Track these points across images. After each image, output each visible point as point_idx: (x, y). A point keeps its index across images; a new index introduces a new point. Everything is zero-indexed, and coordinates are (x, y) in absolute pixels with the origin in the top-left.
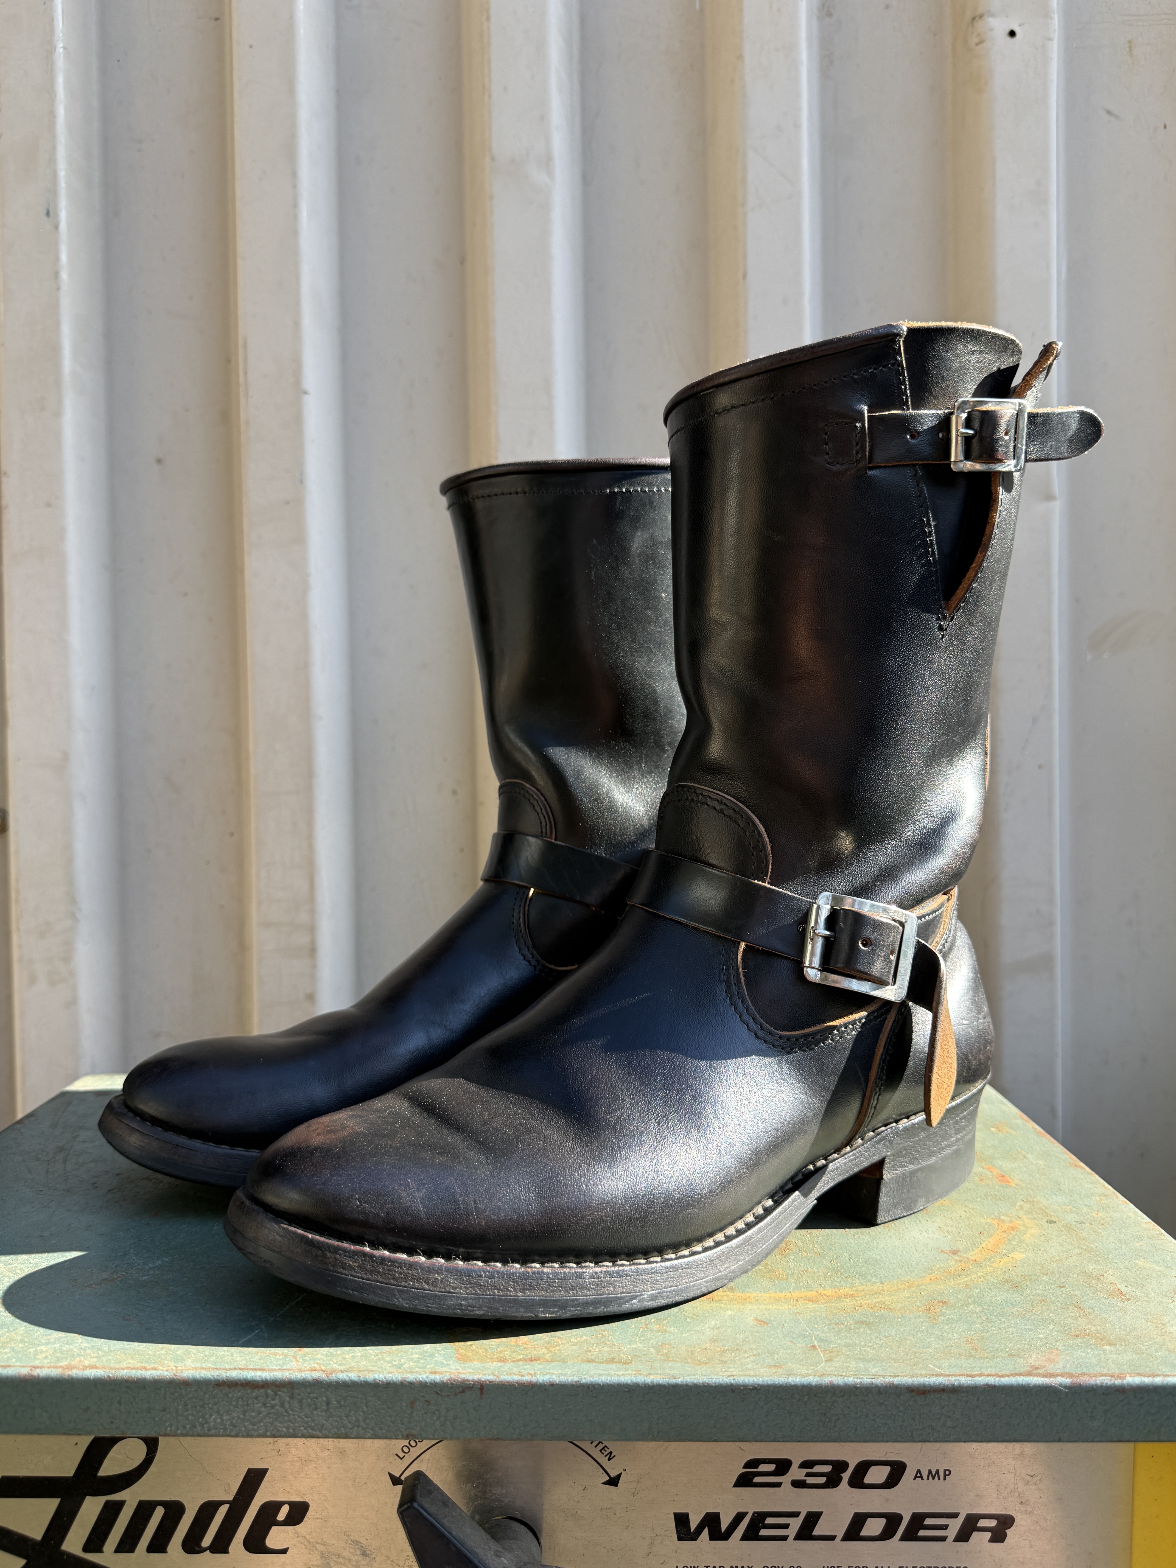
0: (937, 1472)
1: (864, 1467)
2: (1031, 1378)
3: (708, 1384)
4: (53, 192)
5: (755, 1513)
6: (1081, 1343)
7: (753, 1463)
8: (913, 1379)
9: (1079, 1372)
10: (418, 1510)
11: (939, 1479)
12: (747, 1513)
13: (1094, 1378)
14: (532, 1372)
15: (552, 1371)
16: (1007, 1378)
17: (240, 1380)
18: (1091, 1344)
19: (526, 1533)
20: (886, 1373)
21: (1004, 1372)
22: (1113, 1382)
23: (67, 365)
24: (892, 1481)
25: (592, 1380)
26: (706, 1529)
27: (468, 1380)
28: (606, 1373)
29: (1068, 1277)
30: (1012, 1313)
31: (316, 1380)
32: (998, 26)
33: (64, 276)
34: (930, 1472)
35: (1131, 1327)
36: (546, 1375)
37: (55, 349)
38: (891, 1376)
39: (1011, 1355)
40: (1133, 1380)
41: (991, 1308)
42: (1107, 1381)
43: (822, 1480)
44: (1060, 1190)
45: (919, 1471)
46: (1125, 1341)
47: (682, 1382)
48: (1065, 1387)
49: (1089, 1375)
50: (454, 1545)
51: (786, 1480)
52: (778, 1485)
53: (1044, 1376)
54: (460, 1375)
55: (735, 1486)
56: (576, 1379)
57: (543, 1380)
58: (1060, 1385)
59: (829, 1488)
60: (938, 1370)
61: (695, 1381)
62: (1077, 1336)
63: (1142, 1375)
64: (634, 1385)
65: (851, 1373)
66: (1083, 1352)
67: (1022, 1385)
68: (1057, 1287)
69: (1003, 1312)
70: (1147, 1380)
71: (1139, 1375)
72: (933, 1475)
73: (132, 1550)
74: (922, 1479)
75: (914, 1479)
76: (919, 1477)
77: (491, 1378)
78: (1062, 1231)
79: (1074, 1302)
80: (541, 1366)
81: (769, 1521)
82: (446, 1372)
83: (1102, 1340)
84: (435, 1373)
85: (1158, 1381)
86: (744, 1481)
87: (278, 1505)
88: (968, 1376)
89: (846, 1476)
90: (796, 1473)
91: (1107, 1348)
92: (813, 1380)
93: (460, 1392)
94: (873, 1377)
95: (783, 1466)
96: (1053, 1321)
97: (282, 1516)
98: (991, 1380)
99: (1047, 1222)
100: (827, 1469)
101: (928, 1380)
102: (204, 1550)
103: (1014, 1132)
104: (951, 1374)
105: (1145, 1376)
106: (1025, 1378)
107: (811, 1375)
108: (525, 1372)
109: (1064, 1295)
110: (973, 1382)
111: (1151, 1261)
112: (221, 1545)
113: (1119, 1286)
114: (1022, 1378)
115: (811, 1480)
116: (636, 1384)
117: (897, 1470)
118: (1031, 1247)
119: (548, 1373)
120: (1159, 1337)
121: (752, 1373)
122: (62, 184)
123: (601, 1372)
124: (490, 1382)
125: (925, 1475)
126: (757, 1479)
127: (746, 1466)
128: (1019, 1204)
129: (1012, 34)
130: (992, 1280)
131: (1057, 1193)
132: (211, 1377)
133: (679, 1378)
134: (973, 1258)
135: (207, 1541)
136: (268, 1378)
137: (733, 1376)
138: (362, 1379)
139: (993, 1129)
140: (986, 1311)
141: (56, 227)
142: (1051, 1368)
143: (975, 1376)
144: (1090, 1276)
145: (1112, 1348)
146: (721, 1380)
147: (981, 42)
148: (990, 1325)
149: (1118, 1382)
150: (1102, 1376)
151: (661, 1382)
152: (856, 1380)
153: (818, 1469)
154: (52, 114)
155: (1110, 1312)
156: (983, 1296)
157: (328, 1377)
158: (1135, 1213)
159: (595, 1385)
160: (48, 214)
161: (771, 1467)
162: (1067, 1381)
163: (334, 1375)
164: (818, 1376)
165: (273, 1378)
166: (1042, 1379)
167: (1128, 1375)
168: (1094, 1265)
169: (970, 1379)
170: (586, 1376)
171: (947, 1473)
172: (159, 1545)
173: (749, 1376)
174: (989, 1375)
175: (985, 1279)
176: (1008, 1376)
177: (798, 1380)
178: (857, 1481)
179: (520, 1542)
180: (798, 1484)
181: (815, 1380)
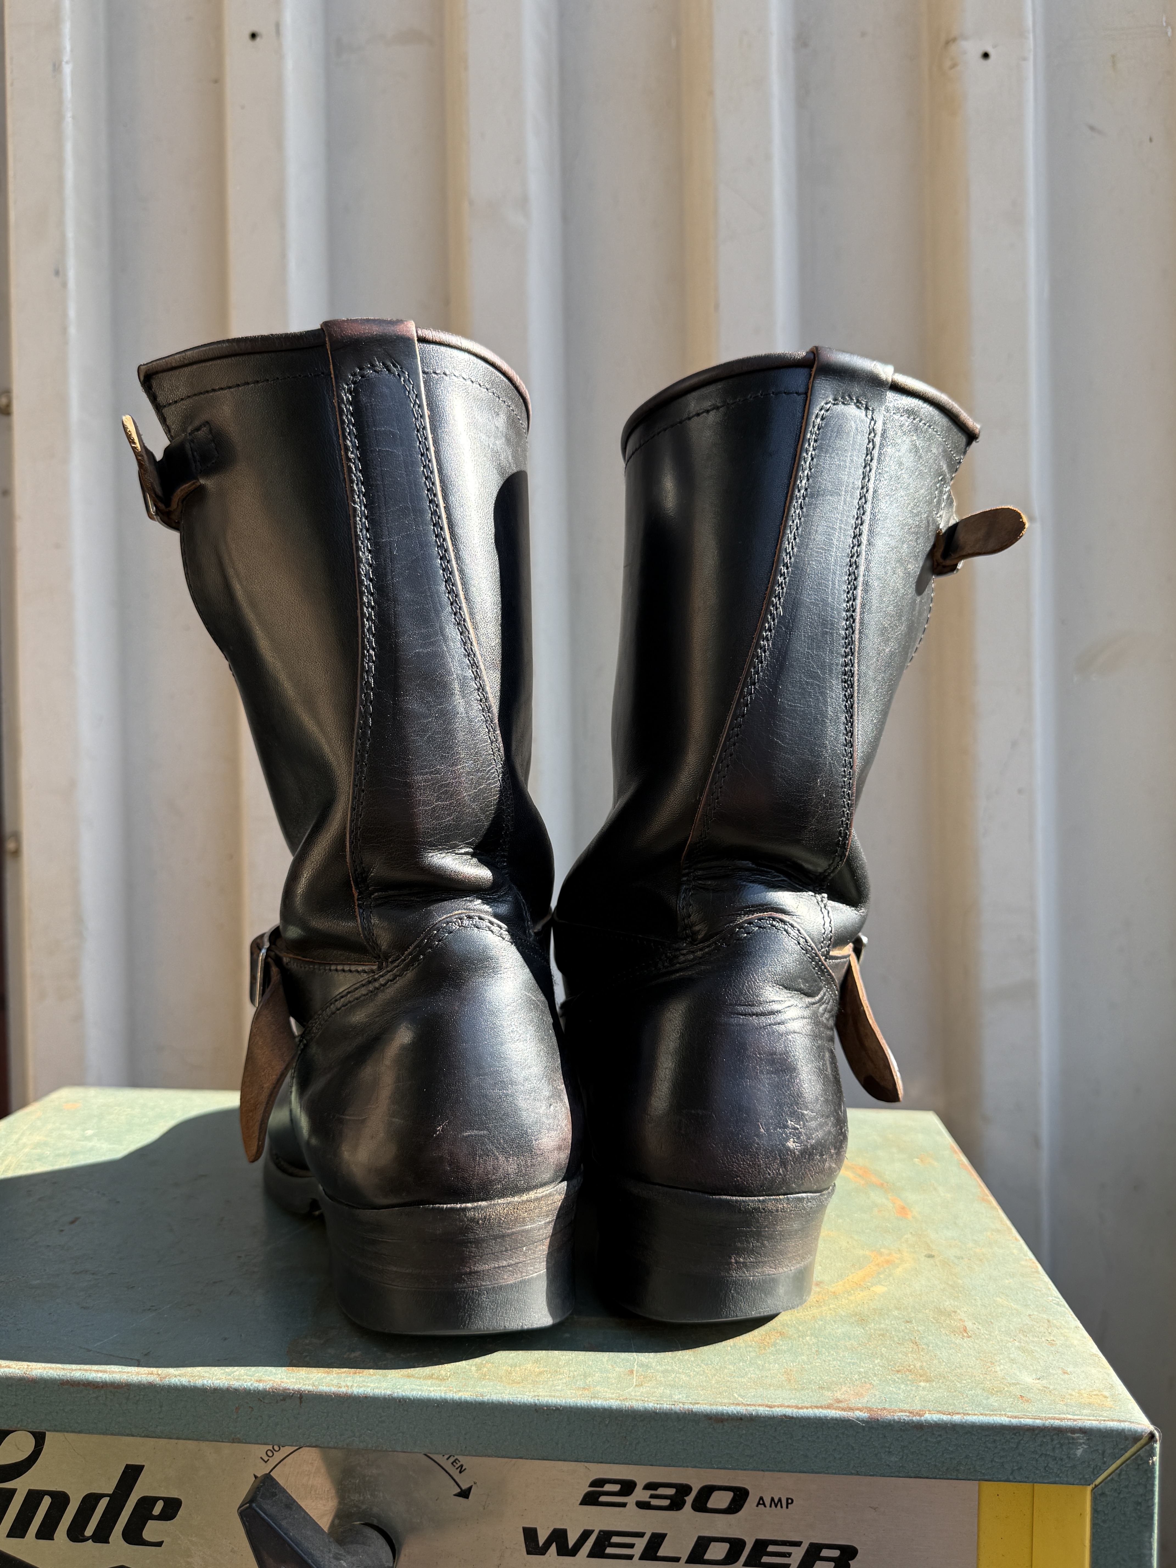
0: (780, 1500)
1: (707, 1492)
2: (829, 1411)
3: (513, 1403)
4: (62, 251)
5: (600, 1531)
6: (899, 1379)
7: (599, 1483)
8: (712, 1407)
9: (879, 1407)
10: (256, 1511)
11: (782, 1507)
12: (592, 1531)
13: (892, 1414)
14: (349, 1384)
15: (369, 1384)
16: (805, 1410)
17: (82, 1380)
18: (908, 1380)
19: (378, 1539)
20: (688, 1400)
21: (806, 1404)
22: (910, 1418)
23: (75, 413)
24: (735, 1507)
25: (404, 1394)
26: (554, 1545)
27: (289, 1389)
28: (418, 1387)
29: (919, 1312)
30: (845, 1346)
31: (150, 1383)
32: (972, 49)
33: (72, 331)
34: (773, 1499)
35: (958, 1365)
36: (362, 1387)
37: (62, 399)
38: (691, 1403)
39: (822, 1388)
40: (931, 1417)
41: (827, 1340)
42: (904, 1416)
43: (666, 1502)
44: (955, 1223)
45: (761, 1498)
46: (944, 1378)
47: (488, 1400)
48: (863, 1421)
49: (888, 1411)
50: (289, 1545)
51: (631, 1500)
52: (624, 1505)
53: (843, 1409)
54: (282, 1384)
55: (581, 1504)
56: (389, 1392)
57: (358, 1392)
58: (858, 1419)
59: (673, 1510)
60: (741, 1399)
61: (501, 1400)
62: (898, 1371)
63: (942, 1413)
64: (443, 1401)
65: (654, 1399)
66: (896, 1387)
67: (820, 1417)
68: (903, 1322)
69: (836, 1345)
70: (945, 1418)
71: (939, 1412)
72: (776, 1503)
73: (22, 1536)
74: (765, 1506)
75: (757, 1506)
76: (761, 1504)
77: (310, 1388)
78: (936, 1265)
79: (913, 1338)
80: (361, 1379)
81: (615, 1539)
82: (270, 1380)
83: (921, 1376)
84: (260, 1381)
85: (957, 1418)
86: (590, 1499)
87: (153, 1500)
88: (767, 1406)
89: (689, 1499)
90: (640, 1494)
91: (922, 1384)
92: (614, 1403)
93: (281, 1400)
94: (674, 1403)
95: (628, 1487)
96: (882, 1355)
97: (157, 1510)
98: (789, 1412)
99: (926, 1256)
100: (671, 1491)
101: (727, 1408)
102: (87, 1539)
103: (936, 1164)
104: (752, 1403)
105: (944, 1414)
106: (823, 1411)
107: (613, 1399)
108: (343, 1384)
109: (906, 1331)
110: (771, 1413)
111: (1012, 1299)
112: (102, 1536)
113: (966, 1324)
114: (821, 1410)
115: (654, 1502)
116: (445, 1399)
117: (740, 1497)
118: (896, 1281)
119: (364, 1386)
120: (981, 1376)
121: (558, 1394)
122: (71, 245)
123: (414, 1387)
124: (308, 1392)
125: (768, 1503)
126: (603, 1499)
127: (591, 1485)
128: (906, 1236)
129: (986, 55)
130: (842, 1312)
131: (950, 1227)
132: (57, 1377)
133: (486, 1396)
134: (833, 1290)
135: (89, 1531)
136: (107, 1379)
137: (538, 1396)
138: (192, 1384)
139: (916, 1160)
140: (820, 1343)
141: (64, 285)
142: (854, 1402)
143: (775, 1406)
144: (940, 1312)
145: (928, 1385)
146: (525, 1399)
147: (954, 66)
148: (816, 1357)
149: (916, 1418)
150: (902, 1412)
151: (468, 1399)
152: (656, 1405)
153: (661, 1491)
154: (61, 179)
155: (945, 1348)
156: (825, 1327)
157: (161, 1380)
158: (1021, 1250)
159: (406, 1399)
160: (57, 273)
161: (616, 1488)
162: (864, 1415)
163: (167, 1380)
164: (620, 1400)
165: (112, 1379)
166: (840, 1412)
167: (927, 1412)
168: (952, 1301)
169: (768, 1409)
170: (399, 1390)
171: (790, 1501)
172: (46, 1532)
173: (554, 1397)
174: (788, 1406)
175: (835, 1311)
176: (807, 1408)
177: (599, 1403)
178: (700, 1505)
179: (368, 1547)
180: (642, 1505)
181: (617, 1403)
